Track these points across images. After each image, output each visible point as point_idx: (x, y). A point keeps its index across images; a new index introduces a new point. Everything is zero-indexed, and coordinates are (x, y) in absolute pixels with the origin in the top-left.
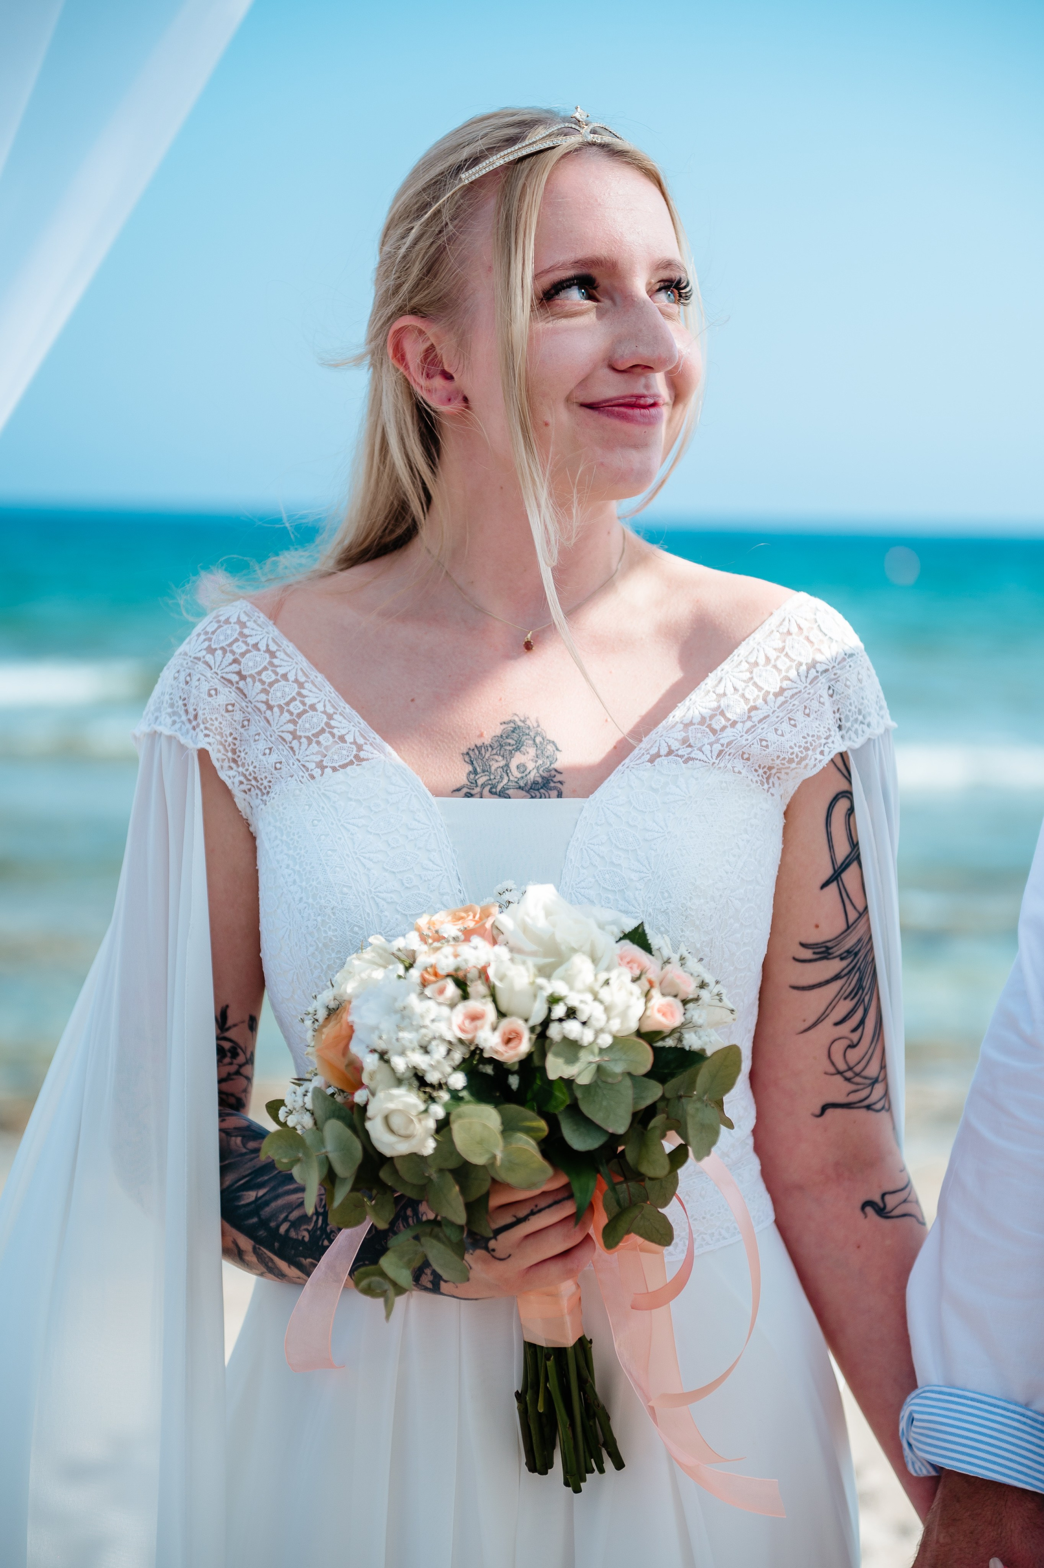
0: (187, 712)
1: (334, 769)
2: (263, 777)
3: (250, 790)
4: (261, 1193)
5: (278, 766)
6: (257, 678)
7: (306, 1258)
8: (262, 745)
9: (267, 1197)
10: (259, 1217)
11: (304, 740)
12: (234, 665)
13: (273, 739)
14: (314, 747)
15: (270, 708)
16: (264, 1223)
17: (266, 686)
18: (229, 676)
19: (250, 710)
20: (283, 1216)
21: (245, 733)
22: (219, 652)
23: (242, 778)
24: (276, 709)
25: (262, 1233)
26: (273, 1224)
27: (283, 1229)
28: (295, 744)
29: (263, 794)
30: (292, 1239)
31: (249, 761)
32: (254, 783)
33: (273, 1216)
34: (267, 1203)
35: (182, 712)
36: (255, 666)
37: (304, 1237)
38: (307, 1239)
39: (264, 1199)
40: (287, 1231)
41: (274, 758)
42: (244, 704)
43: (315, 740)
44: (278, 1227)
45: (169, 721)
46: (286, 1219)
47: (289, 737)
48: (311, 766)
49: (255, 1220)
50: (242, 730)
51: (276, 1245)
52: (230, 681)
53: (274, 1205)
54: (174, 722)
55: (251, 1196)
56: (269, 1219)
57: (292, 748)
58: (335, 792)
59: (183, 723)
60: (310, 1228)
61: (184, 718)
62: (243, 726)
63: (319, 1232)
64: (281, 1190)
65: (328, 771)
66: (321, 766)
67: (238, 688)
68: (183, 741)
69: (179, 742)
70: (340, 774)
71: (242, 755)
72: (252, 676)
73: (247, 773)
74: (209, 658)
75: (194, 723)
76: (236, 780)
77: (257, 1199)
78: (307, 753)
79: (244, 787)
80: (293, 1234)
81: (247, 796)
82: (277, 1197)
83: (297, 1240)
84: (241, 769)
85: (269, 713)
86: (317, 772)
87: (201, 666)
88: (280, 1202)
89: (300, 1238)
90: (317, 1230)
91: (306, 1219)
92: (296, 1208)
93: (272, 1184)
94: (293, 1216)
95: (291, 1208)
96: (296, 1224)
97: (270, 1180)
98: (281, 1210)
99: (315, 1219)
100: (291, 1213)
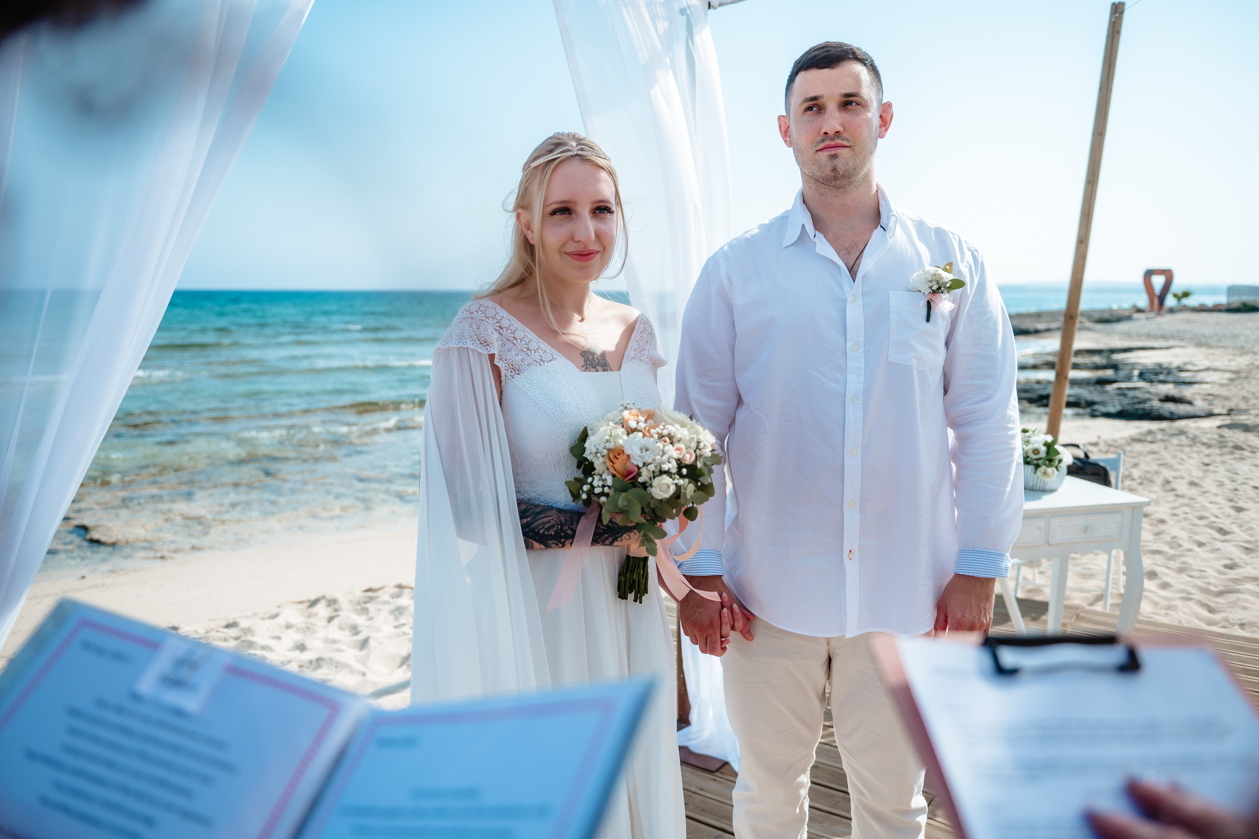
0: (479, 340)
1: (548, 362)
2: (516, 364)
3: (508, 369)
4: (529, 519)
5: (523, 360)
6: (509, 328)
7: (550, 541)
8: (513, 353)
9: (532, 521)
10: (530, 528)
11: (532, 351)
12: (498, 324)
13: (518, 350)
14: (537, 354)
15: (516, 339)
16: (532, 530)
17: (513, 331)
18: (496, 328)
19: (504, 340)
20: (541, 527)
21: (503, 349)
22: (491, 318)
23: (506, 365)
24: (519, 340)
25: (531, 534)
26: (536, 530)
27: (541, 532)
28: (528, 352)
29: (515, 371)
30: (546, 535)
31: (508, 358)
32: (511, 367)
33: (537, 527)
34: (533, 523)
35: (477, 340)
36: (506, 324)
37: (551, 533)
38: (553, 533)
40: (544, 532)
41: (520, 357)
42: (502, 338)
43: (537, 351)
44: (539, 531)
45: (471, 343)
46: (543, 528)
47: (525, 350)
48: (539, 360)
49: (528, 529)
50: (502, 348)
51: (537, 538)
52: (497, 330)
53: (536, 523)
54: (473, 344)
56: (535, 529)
57: (527, 354)
58: (551, 370)
59: (478, 344)
60: (555, 529)
61: (478, 342)
62: (502, 346)
63: (559, 531)
64: (538, 517)
65: (545, 362)
66: (541, 360)
67: (499, 332)
68: (480, 351)
69: (477, 351)
70: (550, 363)
71: (504, 357)
72: (506, 328)
73: (509, 363)
74: (487, 320)
75: (485, 344)
76: (504, 365)
77: (527, 522)
78: (535, 355)
79: (506, 368)
80: (546, 533)
81: (506, 372)
82: (537, 520)
83: (548, 535)
84: (505, 362)
85: (515, 341)
86: (542, 363)
87: (485, 323)
88: (539, 522)
89: (550, 534)
90: (558, 530)
91: (553, 526)
92: (547, 523)
93: (533, 516)
94: (546, 526)
95: (545, 523)
96: (548, 529)
97: (531, 514)
98: (540, 524)
99: (557, 526)
100: (545, 525)
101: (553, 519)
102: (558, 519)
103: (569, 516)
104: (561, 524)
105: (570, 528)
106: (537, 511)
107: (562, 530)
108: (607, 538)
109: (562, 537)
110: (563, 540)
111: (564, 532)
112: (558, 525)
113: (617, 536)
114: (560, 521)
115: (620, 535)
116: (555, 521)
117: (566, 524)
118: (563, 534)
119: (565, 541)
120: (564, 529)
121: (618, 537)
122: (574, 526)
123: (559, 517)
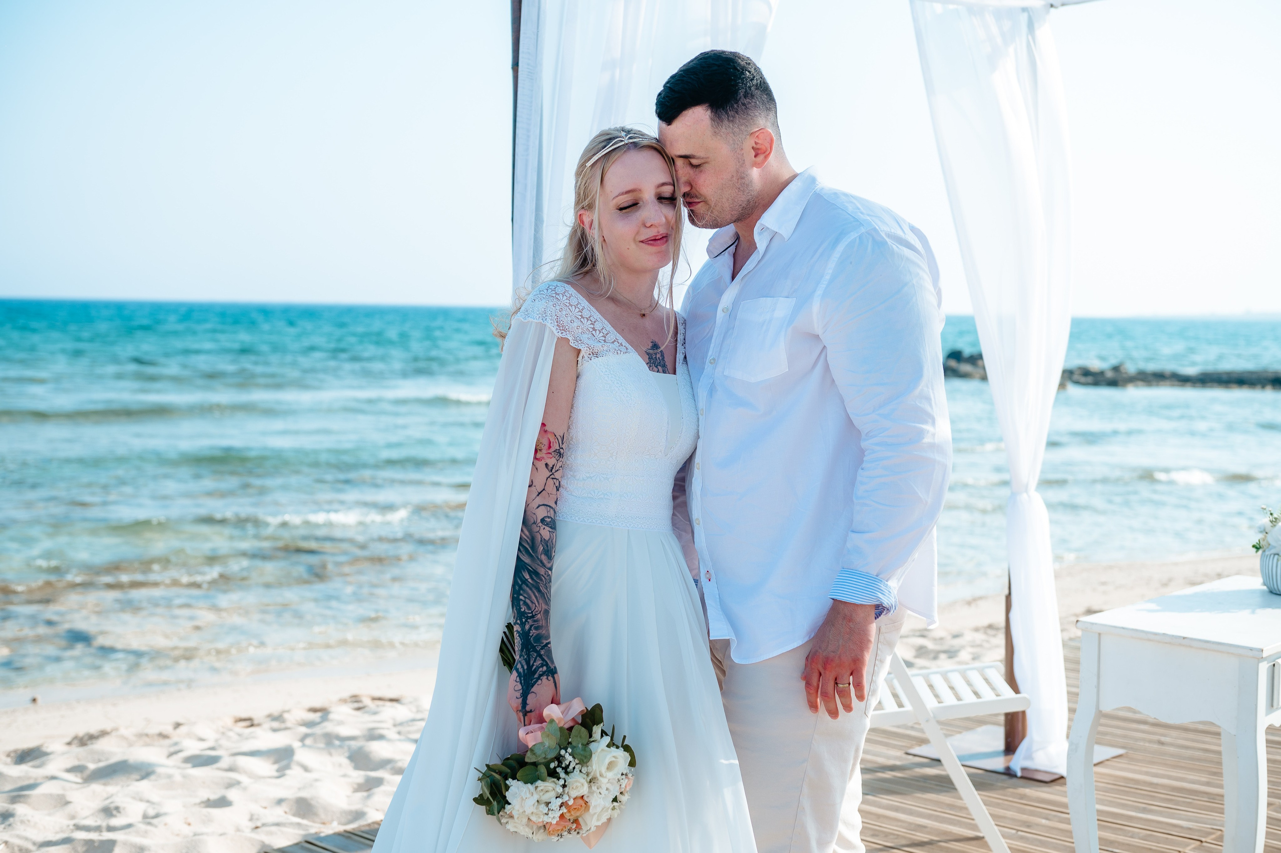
6: (589, 319)
9: (529, 584)
10: (522, 584)
16: (521, 588)
17: (593, 322)
20: (526, 596)
25: (517, 588)
27: (521, 597)
34: (527, 586)
38: (522, 610)
39: (528, 583)
40: (521, 600)
44: (522, 595)
49: (520, 583)
51: (515, 596)
55: (527, 576)
56: (524, 590)
77: (527, 580)
80: (521, 603)
88: (530, 592)
90: (527, 614)
91: (529, 608)
92: (531, 601)
93: (534, 584)
94: (528, 601)
95: (530, 598)
96: (525, 603)
97: (535, 581)
98: (528, 594)
99: (530, 612)
100: (529, 599)
101: (536, 606)
102: (537, 612)
103: (543, 624)
104: (533, 617)
105: (531, 626)
106: (541, 587)
107: (528, 618)
108: (522, 667)
109: (521, 620)
110: (518, 621)
111: (526, 621)
112: (532, 612)
113: (522, 679)
114: (536, 615)
115: (523, 682)
116: (535, 609)
117: (535, 621)
118: (524, 620)
119: (518, 624)
120: (529, 620)
121: (520, 679)
122: (534, 631)
123: (540, 613)
